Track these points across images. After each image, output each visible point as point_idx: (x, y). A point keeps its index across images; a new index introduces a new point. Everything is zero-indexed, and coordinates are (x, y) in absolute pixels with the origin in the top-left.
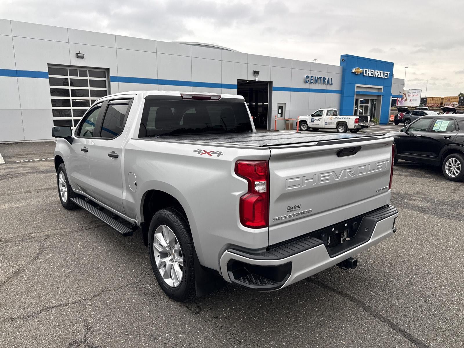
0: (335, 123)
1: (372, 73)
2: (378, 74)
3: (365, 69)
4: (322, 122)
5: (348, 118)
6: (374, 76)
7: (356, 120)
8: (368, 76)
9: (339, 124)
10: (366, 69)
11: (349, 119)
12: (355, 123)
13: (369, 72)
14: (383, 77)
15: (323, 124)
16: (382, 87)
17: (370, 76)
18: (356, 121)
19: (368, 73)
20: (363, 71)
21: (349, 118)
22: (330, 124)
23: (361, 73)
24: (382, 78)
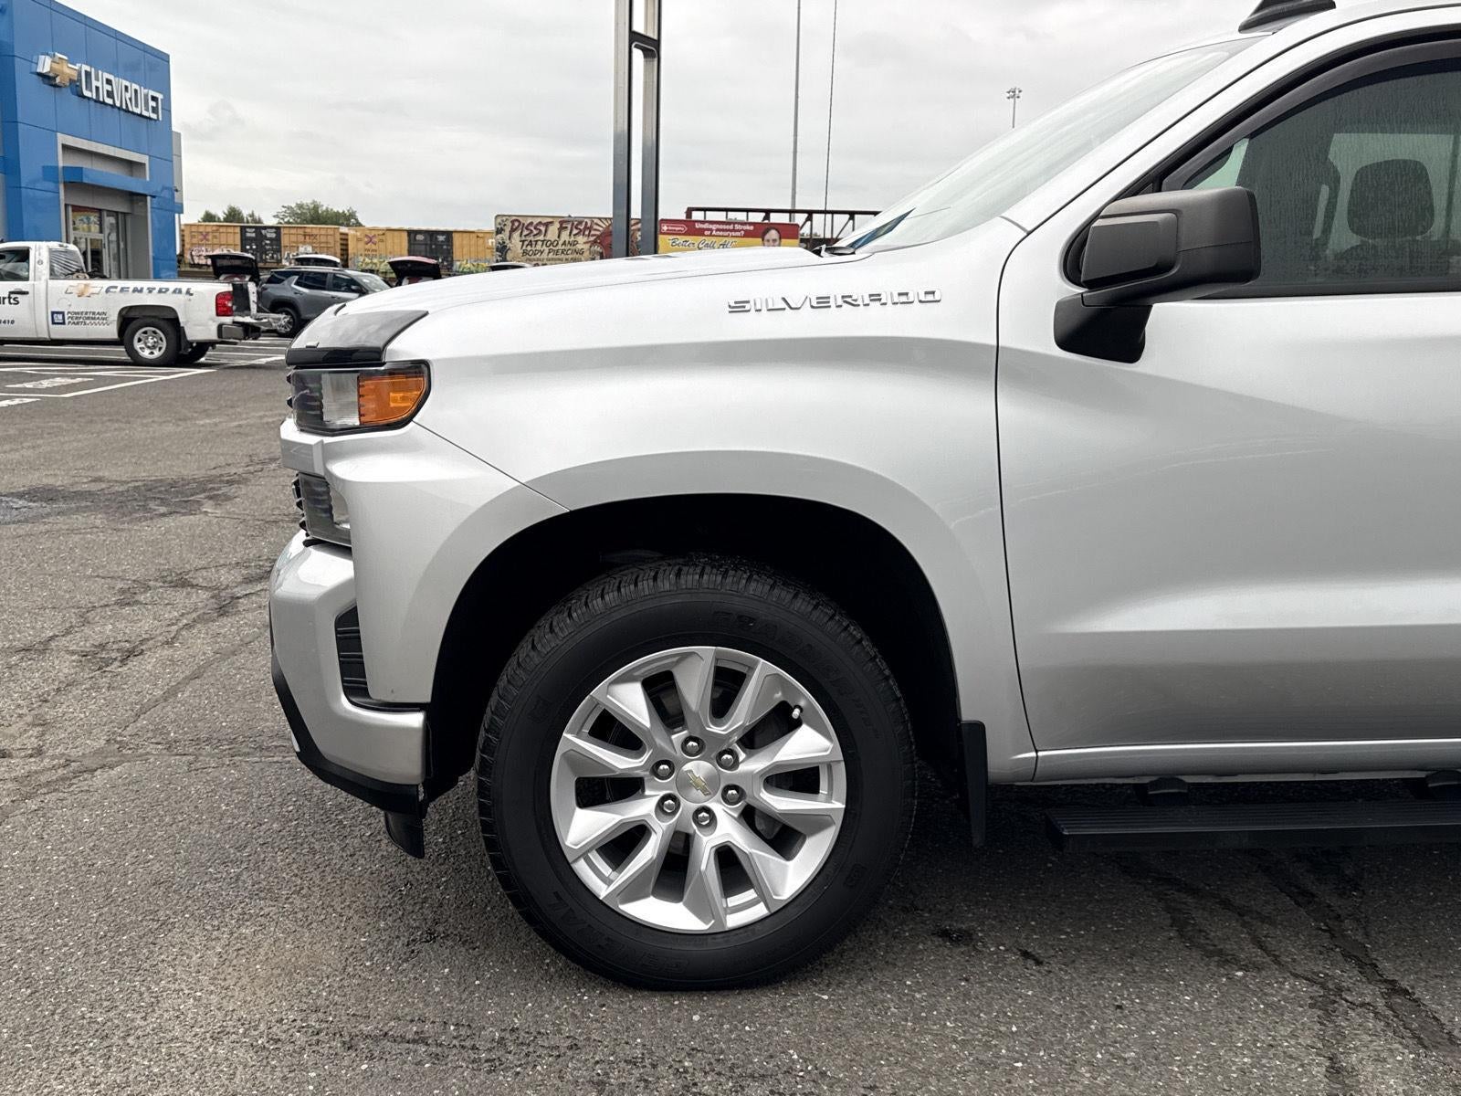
0: (114, 316)
1: (109, 88)
2: (128, 95)
3: (86, 68)
4: (33, 308)
5: (177, 291)
6: (118, 104)
7: (220, 298)
8: (97, 101)
9: (130, 320)
10: (88, 68)
11: (183, 297)
12: (218, 315)
13: (99, 84)
14: (145, 113)
15: (43, 318)
16: (144, 159)
17: (104, 103)
18: (225, 306)
19: (97, 88)
20: (80, 74)
21: (184, 291)
22: (78, 318)
23: (75, 87)
24: (141, 115)
